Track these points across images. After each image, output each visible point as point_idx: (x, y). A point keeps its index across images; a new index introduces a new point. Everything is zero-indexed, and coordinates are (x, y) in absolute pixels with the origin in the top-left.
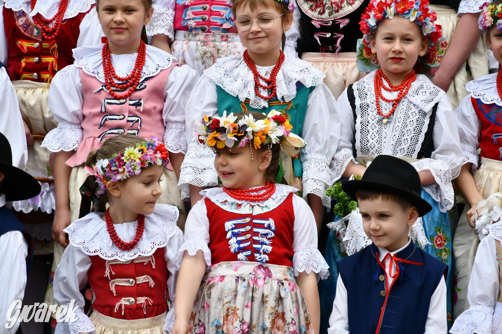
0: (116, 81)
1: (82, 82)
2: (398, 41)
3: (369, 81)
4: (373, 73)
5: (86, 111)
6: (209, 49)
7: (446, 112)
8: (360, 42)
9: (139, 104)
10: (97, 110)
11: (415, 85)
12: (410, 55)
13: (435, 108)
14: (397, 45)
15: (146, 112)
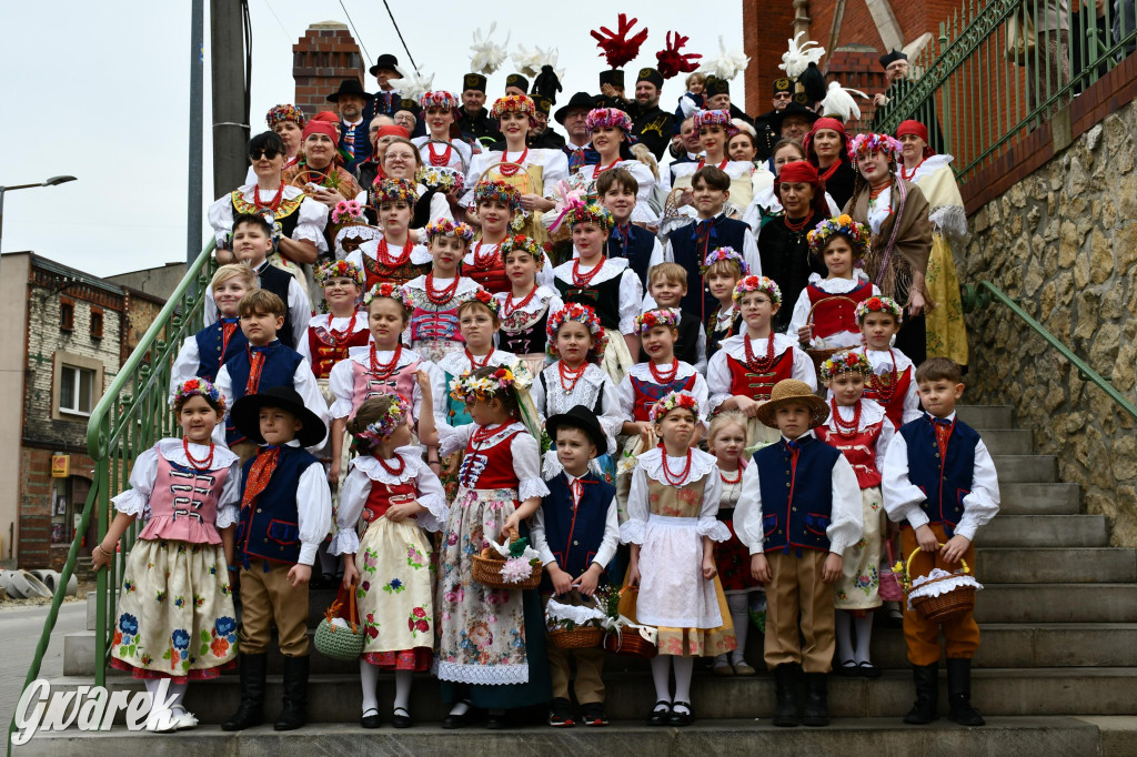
0: (379, 368)
1: (354, 369)
2: (573, 337)
3: (555, 367)
4: (557, 362)
5: (356, 390)
6: (437, 351)
7: (611, 388)
8: (547, 344)
9: (394, 385)
10: (363, 388)
11: (588, 369)
12: (582, 347)
13: (603, 384)
14: (573, 340)
15: (398, 390)
